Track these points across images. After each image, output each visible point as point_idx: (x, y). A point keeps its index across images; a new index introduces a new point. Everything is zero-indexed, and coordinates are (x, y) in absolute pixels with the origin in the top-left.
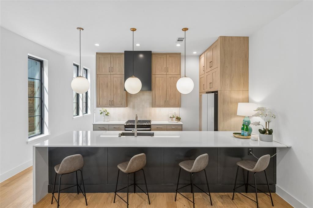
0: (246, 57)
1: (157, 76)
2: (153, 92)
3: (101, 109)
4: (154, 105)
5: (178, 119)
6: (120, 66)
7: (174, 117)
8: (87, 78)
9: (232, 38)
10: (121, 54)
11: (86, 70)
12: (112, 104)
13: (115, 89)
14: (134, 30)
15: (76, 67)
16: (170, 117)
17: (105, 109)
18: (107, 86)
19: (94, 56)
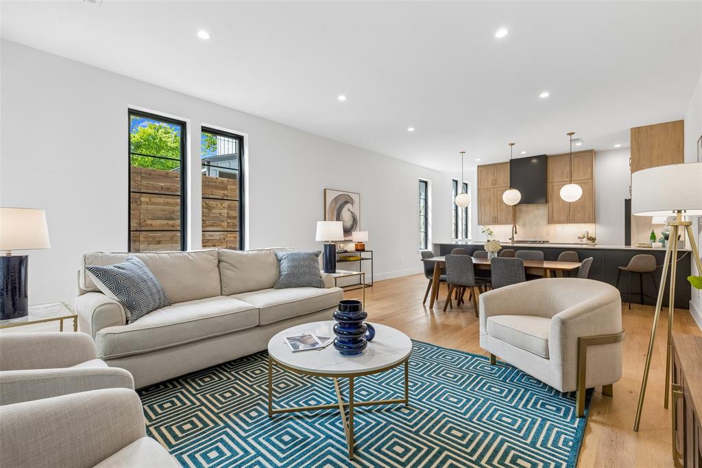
0: (678, 147)
1: (554, 184)
2: (550, 204)
3: (482, 227)
4: (551, 221)
5: (593, 240)
6: (505, 176)
7: (584, 237)
8: (467, 192)
9: (651, 127)
10: (506, 163)
11: (466, 185)
12: (495, 221)
13: (499, 204)
14: (512, 144)
15: (455, 183)
16: (579, 238)
17: (488, 227)
18: (490, 201)
19: (476, 169)
